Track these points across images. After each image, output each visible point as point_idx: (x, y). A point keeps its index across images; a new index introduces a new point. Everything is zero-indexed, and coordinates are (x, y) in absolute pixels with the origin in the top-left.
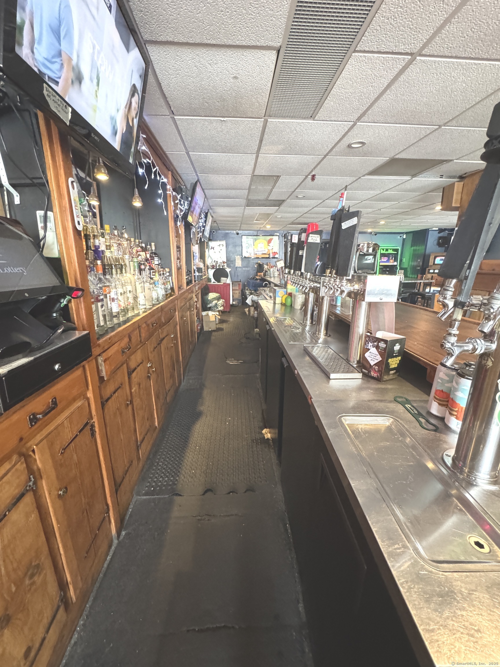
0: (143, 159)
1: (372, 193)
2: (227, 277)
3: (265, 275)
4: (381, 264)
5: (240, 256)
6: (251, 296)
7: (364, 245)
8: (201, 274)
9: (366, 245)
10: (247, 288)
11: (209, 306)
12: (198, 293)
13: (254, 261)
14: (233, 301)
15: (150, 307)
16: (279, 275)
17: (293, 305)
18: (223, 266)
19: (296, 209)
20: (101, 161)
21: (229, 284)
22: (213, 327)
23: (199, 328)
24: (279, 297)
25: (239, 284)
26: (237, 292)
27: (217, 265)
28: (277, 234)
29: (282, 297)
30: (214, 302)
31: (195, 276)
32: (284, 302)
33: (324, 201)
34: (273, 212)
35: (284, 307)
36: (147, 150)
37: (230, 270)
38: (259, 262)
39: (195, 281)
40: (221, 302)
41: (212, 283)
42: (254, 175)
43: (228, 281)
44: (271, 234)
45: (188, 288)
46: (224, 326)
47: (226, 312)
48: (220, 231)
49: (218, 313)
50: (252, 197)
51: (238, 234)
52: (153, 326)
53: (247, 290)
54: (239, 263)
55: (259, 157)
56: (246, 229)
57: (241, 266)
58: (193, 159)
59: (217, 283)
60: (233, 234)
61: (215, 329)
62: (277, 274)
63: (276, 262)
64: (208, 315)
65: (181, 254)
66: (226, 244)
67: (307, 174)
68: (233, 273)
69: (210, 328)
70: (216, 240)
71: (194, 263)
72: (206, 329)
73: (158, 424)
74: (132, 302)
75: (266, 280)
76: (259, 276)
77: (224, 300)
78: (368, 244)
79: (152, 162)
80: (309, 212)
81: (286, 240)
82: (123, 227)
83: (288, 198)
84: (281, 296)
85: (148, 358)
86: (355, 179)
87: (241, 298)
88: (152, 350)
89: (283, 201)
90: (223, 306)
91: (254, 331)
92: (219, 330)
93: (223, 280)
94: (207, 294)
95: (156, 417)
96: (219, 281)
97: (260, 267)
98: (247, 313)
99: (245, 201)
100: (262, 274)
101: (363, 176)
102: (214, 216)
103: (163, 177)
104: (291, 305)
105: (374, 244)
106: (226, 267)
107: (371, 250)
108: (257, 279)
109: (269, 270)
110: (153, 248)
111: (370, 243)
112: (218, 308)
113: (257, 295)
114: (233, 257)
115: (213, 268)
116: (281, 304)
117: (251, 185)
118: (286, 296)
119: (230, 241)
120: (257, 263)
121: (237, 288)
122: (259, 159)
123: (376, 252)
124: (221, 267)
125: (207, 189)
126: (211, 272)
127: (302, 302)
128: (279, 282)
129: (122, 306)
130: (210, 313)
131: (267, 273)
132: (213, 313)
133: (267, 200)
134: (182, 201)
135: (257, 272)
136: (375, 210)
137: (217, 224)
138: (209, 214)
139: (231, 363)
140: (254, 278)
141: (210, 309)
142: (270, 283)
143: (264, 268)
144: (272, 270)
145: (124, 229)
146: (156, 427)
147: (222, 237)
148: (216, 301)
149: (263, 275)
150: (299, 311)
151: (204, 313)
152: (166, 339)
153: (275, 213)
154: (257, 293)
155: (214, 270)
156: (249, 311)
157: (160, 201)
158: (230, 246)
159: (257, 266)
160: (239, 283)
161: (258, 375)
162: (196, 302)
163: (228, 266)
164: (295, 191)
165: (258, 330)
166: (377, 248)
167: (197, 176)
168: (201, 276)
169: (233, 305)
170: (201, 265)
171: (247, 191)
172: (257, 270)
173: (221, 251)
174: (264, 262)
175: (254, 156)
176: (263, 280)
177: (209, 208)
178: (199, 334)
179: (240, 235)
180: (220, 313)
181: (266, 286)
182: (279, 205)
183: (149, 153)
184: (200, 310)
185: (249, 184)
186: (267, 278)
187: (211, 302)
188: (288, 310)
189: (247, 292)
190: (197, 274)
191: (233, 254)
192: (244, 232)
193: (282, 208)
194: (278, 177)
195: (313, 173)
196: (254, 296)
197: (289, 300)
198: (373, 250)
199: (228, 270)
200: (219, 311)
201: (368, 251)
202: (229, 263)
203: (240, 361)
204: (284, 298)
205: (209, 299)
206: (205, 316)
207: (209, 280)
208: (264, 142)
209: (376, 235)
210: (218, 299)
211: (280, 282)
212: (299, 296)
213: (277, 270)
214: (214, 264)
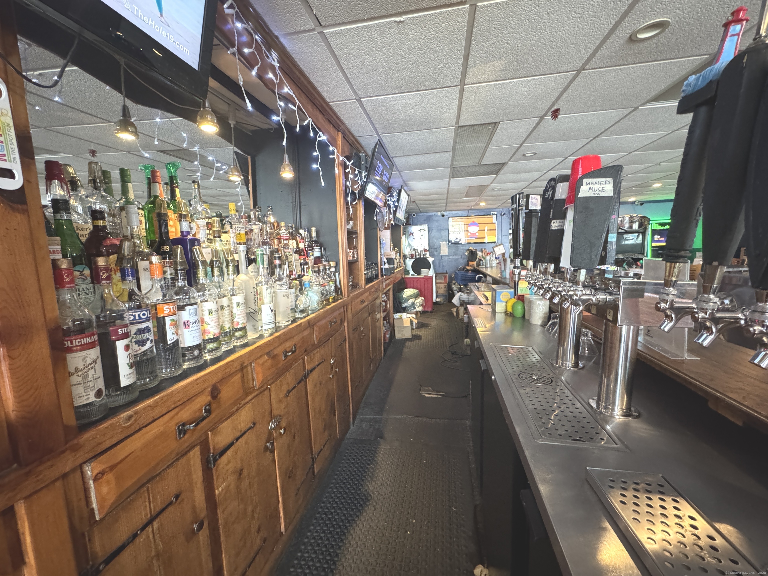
0: (279, 102)
1: (653, 135)
2: (429, 268)
3: (478, 265)
4: (654, 245)
5: (446, 242)
6: (460, 293)
7: (624, 220)
8: (392, 266)
9: (627, 219)
10: (454, 282)
11: (404, 306)
12: (389, 290)
13: (464, 248)
14: (437, 297)
15: (288, 324)
16: (499, 263)
17: (527, 317)
18: (424, 255)
19: (522, 176)
20: (207, 105)
21: (431, 278)
22: (408, 334)
23: (388, 336)
24: (502, 302)
25: (445, 277)
26: (442, 286)
27: (417, 254)
28: (494, 213)
29: (507, 302)
30: (411, 301)
31: (382, 269)
32: (510, 310)
33: (566, 158)
34: (488, 183)
35: (510, 319)
36: (291, 93)
37: (433, 259)
38: (471, 248)
39: (382, 276)
40: (420, 300)
41: (410, 276)
42: (459, 127)
43: (431, 273)
44: (487, 213)
45: (366, 287)
46: (423, 333)
47: (427, 312)
48: (421, 214)
49: (414, 316)
50: (459, 163)
51: (443, 216)
52: (286, 356)
53: (455, 284)
54: (444, 250)
55: (466, 90)
56: (455, 208)
57: (447, 254)
58: (368, 110)
59: (416, 276)
60: (438, 216)
61: (411, 337)
62: (495, 263)
63: (493, 248)
64: (401, 318)
65: (359, 242)
66: (429, 228)
67: (543, 114)
68: (437, 262)
69: (403, 335)
70: (416, 225)
71: (381, 252)
72: (398, 336)
73: (286, 529)
74: (241, 322)
75: (479, 272)
76: (471, 266)
77: (423, 298)
78: (632, 217)
79: (299, 108)
80: (541, 178)
81: (515, 206)
82: (269, 207)
83: (509, 160)
84: (505, 300)
85: (271, 413)
86: (626, 112)
87: (447, 294)
88: (282, 395)
89: (504, 164)
90: (422, 305)
91: (464, 341)
92: (415, 338)
93: (424, 272)
94: (402, 290)
95: (282, 515)
96: (419, 274)
97: (473, 255)
98: (455, 314)
99: (449, 169)
100: (475, 263)
101: (642, 105)
102: (411, 195)
103: (320, 133)
104: (524, 316)
105: (641, 217)
106: (428, 256)
107: (636, 226)
108: (468, 271)
109: (484, 258)
110: (314, 235)
111: (634, 215)
112: (415, 308)
113: (467, 293)
114: (438, 243)
115: (412, 258)
116: (506, 313)
117: (455, 143)
118: (514, 300)
119: (435, 225)
120: (468, 250)
121: (443, 281)
122: (466, 95)
123: (646, 229)
124: (422, 257)
125: (396, 157)
126: (409, 263)
127: (545, 314)
128: (500, 275)
129: (212, 333)
130: (405, 316)
131: (481, 262)
132: (409, 316)
133: (479, 165)
134: (357, 170)
135: (468, 261)
136: (650, 165)
137: (417, 205)
138: (403, 191)
139: (427, 396)
140: (464, 269)
141: (404, 310)
142: (485, 275)
143: (477, 256)
144: (488, 258)
145: (269, 211)
146: (282, 533)
147: (424, 220)
148: (414, 299)
149: (475, 265)
150: (539, 330)
151: (397, 316)
152: (317, 370)
153: (491, 183)
154: (468, 290)
155: (413, 260)
156: (458, 312)
157: (315, 166)
158: (434, 231)
159: (469, 254)
160: (445, 275)
161: (468, 423)
162: (385, 302)
163: (432, 255)
164: (521, 145)
165: (468, 340)
166: (646, 223)
167: (379, 136)
168: (393, 269)
169: (436, 303)
170: (393, 255)
171: (451, 153)
172: (469, 258)
173: (422, 237)
174: (477, 249)
175: (458, 89)
176: (476, 271)
177: (402, 184)
178: (387, 346)
179: (446, 217)
180: (419, 315)
181: (480, 280)
182: (497, 172)
183: (294, 96)
184: (392, 311)
185: (452, 143)
186: (482, 270)
187: (407, 300)
188: (519, 324)
189: (455, 287)
190: (387, 266)
191: (438, 239)
192: (451, 213)
193: (502, 176)
194: (496, 124)
195: (556, 107)
196: (463, 294)
197: (519, 308)
198: (640, 226)
199: (431, 260)
200: (416, 313)
201: (631, 227)
202: (433, 250)
203: (441, 394)
204: (510, 304)
205: (404, 296)
206: (398, 319)
207: (407, 272)
208: (471, 60)
209: (642, 204)
210: (416, 297)
211: (502, 275)
212: (539, 302)
213: (496, 258)
214: (414, 252)
